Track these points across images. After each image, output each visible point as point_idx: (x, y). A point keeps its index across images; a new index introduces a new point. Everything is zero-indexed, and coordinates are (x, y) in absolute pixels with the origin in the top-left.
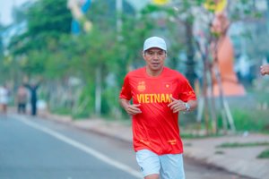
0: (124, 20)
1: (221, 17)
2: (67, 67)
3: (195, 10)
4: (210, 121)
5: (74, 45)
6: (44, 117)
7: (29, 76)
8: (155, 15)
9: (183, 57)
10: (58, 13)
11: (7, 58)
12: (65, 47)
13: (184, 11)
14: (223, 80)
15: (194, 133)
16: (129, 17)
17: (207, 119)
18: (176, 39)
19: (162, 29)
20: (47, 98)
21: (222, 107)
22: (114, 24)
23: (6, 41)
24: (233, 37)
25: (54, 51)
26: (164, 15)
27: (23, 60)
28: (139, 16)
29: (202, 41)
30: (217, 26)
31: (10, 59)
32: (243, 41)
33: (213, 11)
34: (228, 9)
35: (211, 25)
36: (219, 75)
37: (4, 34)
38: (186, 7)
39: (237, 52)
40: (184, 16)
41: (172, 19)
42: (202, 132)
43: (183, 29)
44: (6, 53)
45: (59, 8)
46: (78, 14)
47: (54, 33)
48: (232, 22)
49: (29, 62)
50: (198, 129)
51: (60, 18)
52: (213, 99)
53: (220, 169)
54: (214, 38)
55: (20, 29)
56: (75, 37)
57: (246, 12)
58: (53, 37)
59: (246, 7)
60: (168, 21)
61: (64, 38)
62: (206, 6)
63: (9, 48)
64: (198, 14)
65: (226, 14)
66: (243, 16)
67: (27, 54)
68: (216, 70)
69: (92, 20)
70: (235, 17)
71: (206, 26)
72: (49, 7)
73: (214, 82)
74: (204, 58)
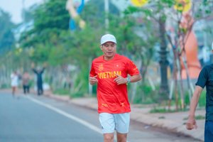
0: (110, 19)
1: (187, 16)
2: (66, 56)
3: (167, 11)
4: (179, 99)
5: (72, 39)
6: (48, 96)
7: (36, 63)
8: (135, 15)
9: (157, 48)
10: (59, 14)
11: (18, 50)
12: (64, 41)
13: (158, 12)
14: (189, 66)
15: (167, 108)
16: (115, 16)
17: (177, 96)
18: (152, 34)
19: (141, 26)
20: (50, 82)
21: (189, 87)
22: (103, 22)
23: (17, 36)
24: (197, 32)
25: (55, 44)
26: (142, 15)
27: (31, 51)
28: (122, 15)
29: (173, 35)
30: (185, 23)
31: (21, 50)
32: (205, 35)
33: (181, 12)
34: (192, 9)
35: (179, 22)
36: (186, 62)
37: (16, 31)
38: (160, 8)
39: (200, 44)
40: (158, 16)
41: (149, 18)
42: (173, 108)
43: (157, 26)
44: (18, 46)
45: (59, 10)
46: (74, 14)
47: (55, 29)
48: (196, 20)
49: (35, 53)
50: (170, 105)
51: (60, 18)
52: (181, 81)
53: (188, 137)
54: (182, 33)
55: (29, 27)
56: (72, 33)
57: (207, 12)
58: (55, 32)
59: (207, 8)
60: (145, 19)
61: (63, 34)
62: (175, 8)
63: (19, 42)
64: (169, 14)
65: (191, 14)
66: (204, 15)
67: (34, 47)
68: (183, 58)
69: (85, 19)
70: (198, 16)
71: (175, 23)
72: (51, 9)
73: (182, 68)
74: (174, 49)
